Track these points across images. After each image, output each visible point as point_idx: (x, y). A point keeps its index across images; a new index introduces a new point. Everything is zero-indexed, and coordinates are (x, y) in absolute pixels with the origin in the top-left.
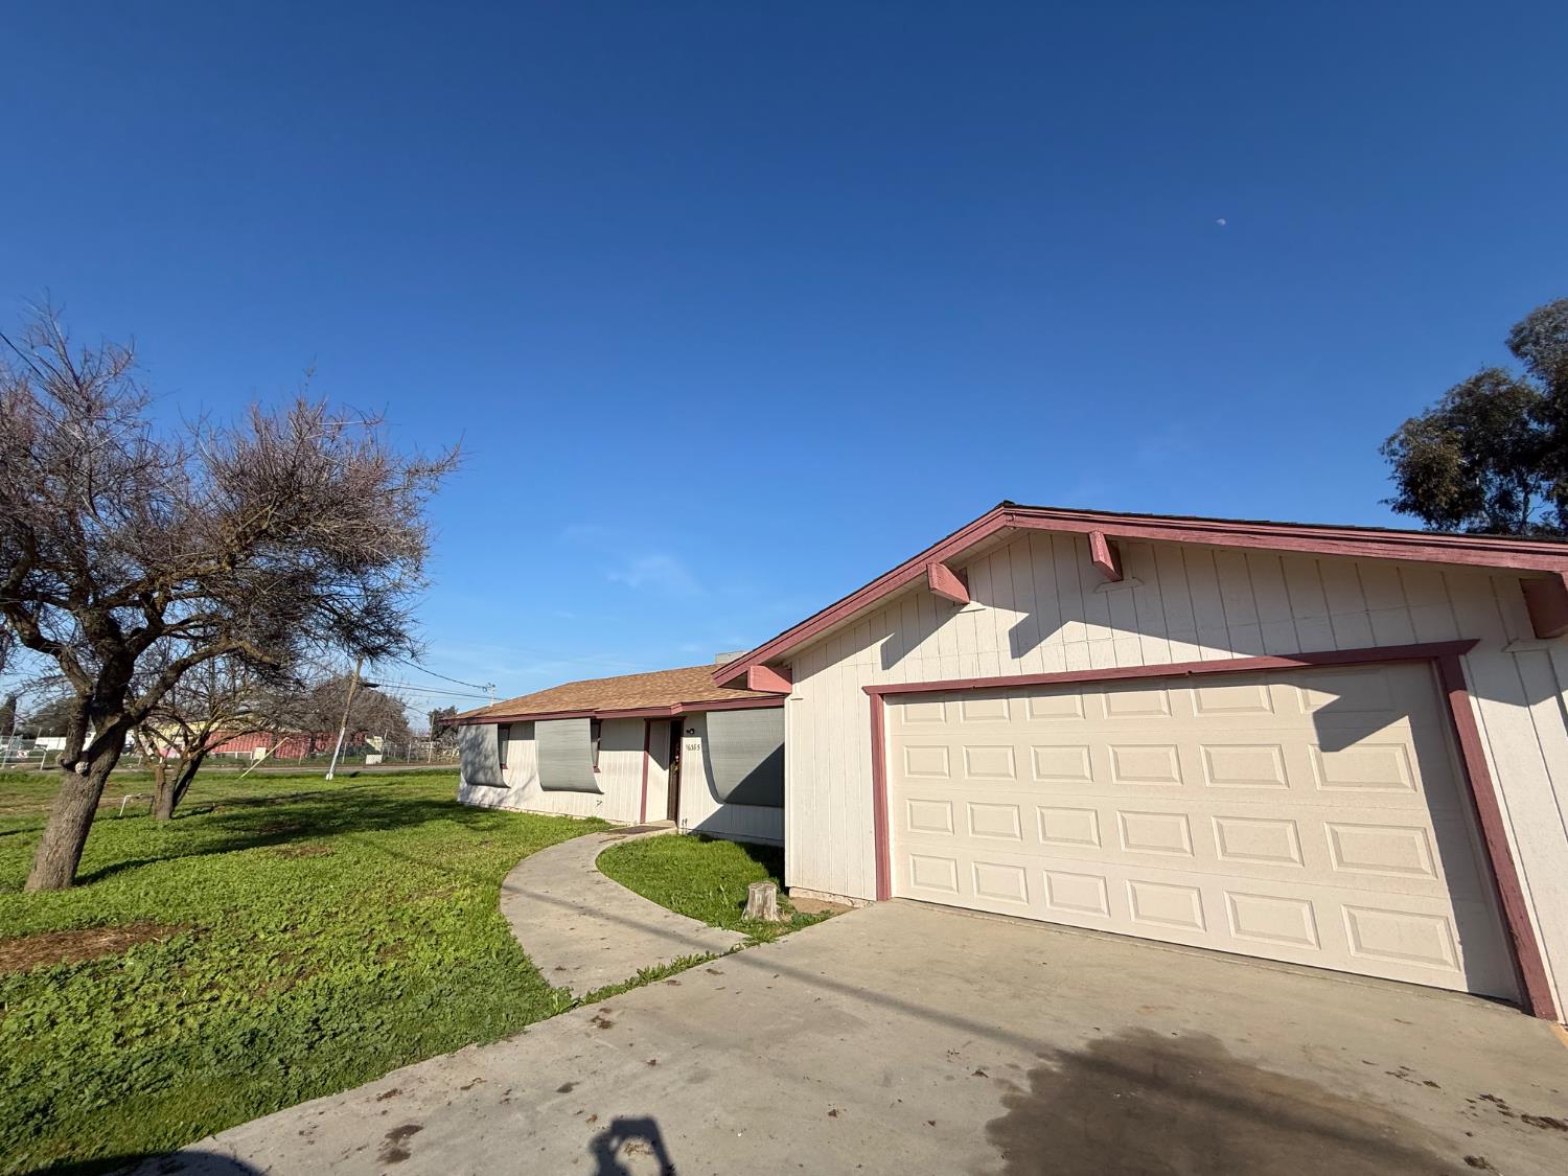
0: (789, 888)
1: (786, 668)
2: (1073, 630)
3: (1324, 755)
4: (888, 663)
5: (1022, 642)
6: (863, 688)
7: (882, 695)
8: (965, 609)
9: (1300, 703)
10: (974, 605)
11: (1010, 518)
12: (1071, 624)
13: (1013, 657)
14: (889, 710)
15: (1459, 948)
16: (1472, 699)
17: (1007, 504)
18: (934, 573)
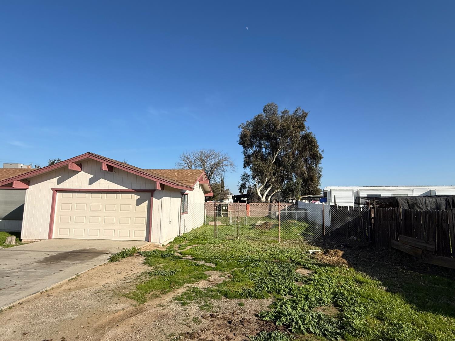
0: (22, 240)
1: (28, 182)
2: (102, 180)
3: (137, 206)
4: (59, 183)
5: (91, 182)
6: (51, 189)
7: (56, 191)
8: (80, 172)
9: (135, 197)
10: (82, 172)
11: (89, 156)
12: (102, 179)
13: (89, 185)
14: (58, 194)
15: (146, 234)
16: (153, 198)
17: (89, 153)
18: (70, 165)
